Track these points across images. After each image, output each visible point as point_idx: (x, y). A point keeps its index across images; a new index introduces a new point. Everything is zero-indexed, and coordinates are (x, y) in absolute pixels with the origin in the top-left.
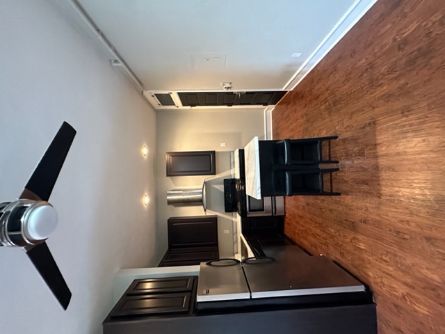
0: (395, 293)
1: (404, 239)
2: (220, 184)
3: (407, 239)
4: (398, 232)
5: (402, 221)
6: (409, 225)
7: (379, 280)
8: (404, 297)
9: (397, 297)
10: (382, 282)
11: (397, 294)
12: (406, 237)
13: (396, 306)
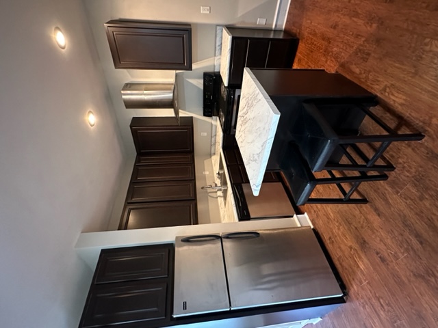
2: (199, 78)
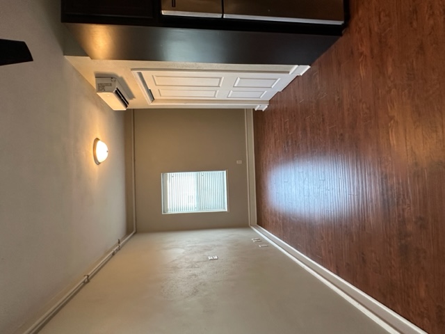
0: (360, 46)
1: (411, 23)
3: (412, 27)
4: (415, 11)
5: (431, 7)
6: (429, 18)
7: (360, 25)
8: (362, 54)
9: (358, 49)
10: (360, 28)
11: (360, 48)
12: (415, 24)
13: (352, 53)
